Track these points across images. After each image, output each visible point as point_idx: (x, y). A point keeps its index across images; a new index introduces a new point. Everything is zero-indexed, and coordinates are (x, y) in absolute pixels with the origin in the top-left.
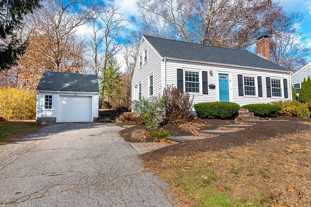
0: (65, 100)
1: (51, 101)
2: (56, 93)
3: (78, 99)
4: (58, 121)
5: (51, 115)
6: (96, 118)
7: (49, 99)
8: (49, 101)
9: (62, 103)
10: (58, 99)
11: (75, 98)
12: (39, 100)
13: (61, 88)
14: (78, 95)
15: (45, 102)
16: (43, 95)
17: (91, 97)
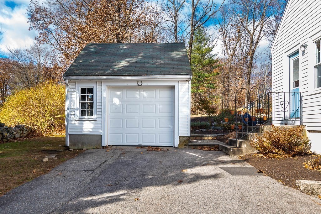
0: (118, 97)
1: (92, 99)
2: (101, 82)
3: (145, 94)
4: (106, 142)
5: (91, 130)
6: (184, 139)
7: (88, 96)
8: (89, 99)
9: (112, 104)
10: (104, 94)
11: (138, 92)
12: (68, 99)
13: (110, 71)
14: (144, 84)
15: (82, 103)
16: (76, 87)
17: (173, 88)
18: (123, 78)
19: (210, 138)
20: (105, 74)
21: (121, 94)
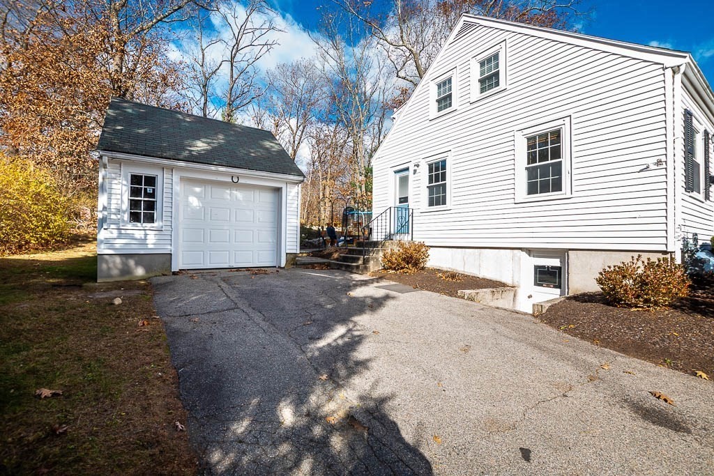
0: (197, 196)
1: (153, 195)
2: (172, 169)
3: (239, 194)
5: (152, 246)
6: (293, 256)
7: (145, 189)
8: (147, 195)
9: (188, 205)
10: (177, 189)
11: (228, 191)
12: (106, 191)
13: (186, 154)
14: (241, 181)
15: (131, 200)
16: (122, 172)
17: (278, 190)
18: (213, 168)
19: (304, 255)
20: (181, 157)
21: (202, 191)
